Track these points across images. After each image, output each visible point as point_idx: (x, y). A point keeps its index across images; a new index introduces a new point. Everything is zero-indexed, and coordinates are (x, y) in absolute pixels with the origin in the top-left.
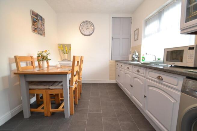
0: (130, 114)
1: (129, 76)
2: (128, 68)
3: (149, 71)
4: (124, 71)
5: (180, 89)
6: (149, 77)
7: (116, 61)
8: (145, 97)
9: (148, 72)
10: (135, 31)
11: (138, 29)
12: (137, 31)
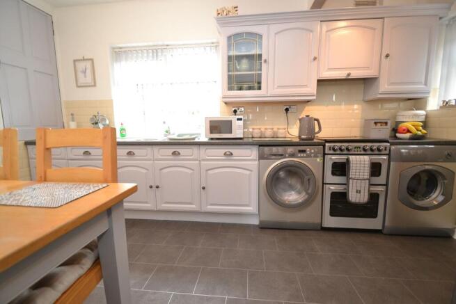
2: (131, 153)
3: (206, 149)
6: (207, 158)
7: (27, 144)
8: (204, 188)
10: (75, 61)
11: (92, 60)
12: (88, 64)
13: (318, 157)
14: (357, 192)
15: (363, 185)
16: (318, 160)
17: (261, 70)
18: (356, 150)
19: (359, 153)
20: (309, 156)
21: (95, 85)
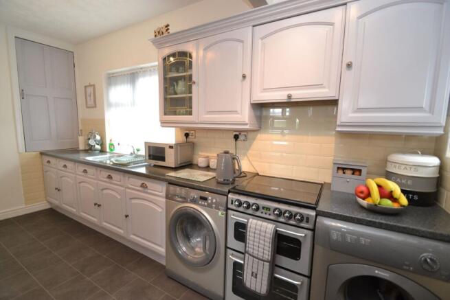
0: (105, 256)
1: (91, 187)
2: (85, 171)
3: (129, 178)
4: (75, 177)
5: (164, 195)
6: (130, 186)
7: (42, 154)
8: (127, 216)
9: (127, 178)
10: (86, 87)
11: (94, 86)
12: (91, 89)
13: (219, 209)
14: (252, 275)
15: (260, 268)
16: (220, 213)
17: (191, 92)
18: (264, 211)
19: (267, 216)
20: (210, 206)
21: (95, 106)
